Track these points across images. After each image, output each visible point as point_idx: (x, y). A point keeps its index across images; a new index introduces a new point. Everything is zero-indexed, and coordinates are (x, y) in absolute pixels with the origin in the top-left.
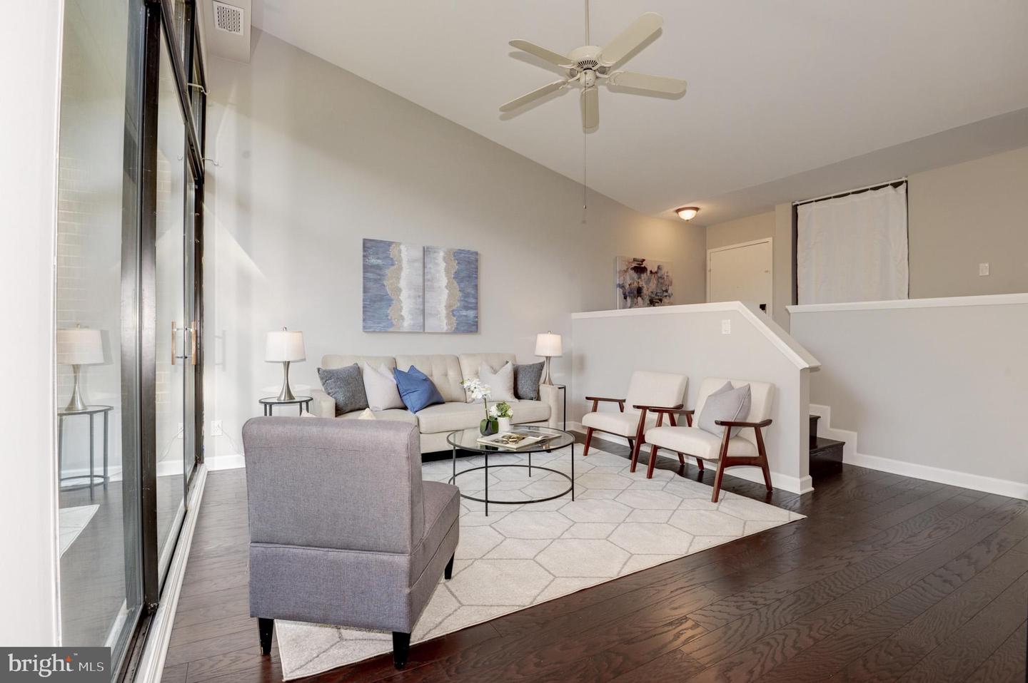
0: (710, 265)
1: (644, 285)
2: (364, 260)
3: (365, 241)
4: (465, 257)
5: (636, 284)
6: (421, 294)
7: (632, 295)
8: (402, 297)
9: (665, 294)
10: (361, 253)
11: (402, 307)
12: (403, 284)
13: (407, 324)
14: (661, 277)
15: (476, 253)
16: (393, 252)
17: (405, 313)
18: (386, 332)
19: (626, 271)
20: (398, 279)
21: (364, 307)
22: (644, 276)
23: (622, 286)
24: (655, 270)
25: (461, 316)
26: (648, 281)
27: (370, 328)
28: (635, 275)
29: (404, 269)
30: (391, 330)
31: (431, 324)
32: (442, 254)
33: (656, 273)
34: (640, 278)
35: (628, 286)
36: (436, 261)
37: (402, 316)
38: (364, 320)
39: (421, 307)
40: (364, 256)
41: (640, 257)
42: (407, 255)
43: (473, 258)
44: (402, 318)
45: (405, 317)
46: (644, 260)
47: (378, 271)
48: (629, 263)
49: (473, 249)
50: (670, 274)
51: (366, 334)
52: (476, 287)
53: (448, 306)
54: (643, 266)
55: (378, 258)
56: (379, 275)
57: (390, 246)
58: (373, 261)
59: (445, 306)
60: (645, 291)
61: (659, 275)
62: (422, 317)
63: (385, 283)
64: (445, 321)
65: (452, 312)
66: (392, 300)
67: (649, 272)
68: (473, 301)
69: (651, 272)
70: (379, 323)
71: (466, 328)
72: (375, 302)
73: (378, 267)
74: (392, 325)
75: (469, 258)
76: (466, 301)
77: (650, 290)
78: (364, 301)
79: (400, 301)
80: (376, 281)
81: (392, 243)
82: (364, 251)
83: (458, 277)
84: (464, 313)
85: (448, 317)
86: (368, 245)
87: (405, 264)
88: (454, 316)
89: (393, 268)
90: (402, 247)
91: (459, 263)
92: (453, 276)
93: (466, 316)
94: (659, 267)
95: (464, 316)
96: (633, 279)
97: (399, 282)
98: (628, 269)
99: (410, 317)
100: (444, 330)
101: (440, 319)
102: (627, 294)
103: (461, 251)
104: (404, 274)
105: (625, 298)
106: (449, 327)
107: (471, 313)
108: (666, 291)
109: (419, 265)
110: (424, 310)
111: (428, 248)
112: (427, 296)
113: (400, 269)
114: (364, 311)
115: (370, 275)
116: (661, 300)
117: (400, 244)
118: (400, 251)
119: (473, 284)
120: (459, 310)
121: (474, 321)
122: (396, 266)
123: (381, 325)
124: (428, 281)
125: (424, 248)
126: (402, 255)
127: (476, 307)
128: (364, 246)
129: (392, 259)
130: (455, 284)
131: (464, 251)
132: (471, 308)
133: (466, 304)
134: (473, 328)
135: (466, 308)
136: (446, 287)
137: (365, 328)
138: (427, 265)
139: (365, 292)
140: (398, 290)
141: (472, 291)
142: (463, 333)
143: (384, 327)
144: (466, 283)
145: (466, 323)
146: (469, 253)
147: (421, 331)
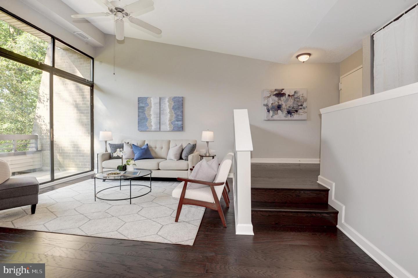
0: (341, 86)
1: (283, 103)
3: (139, 98)
4: (177, 99)
5: (277, 103)
6: (159, 116)
7: (274, 109)
8: (151, 118)
9: (300, 107)
10: (137, 103)
11: (151, 121)
12: (152, 113)
13: (153, 128)
14: (297, 98)
15: (183, 97)
16: (148, 101)
17: (152, 124)
18: (146, 131)
19: (269, 97)
20: (150, 110)
21: (138, 122)
22: (282, 98)
23: (267, 105)
24: (292, 93)
25: (175, 124)
26: (287, 100)
27: (140, 129)
28: (276, 99)
29: (152, 107)
30: (148, 130)
31: (163, 128)
32: (167, 100)
33: (293, 95)
34: (280, 99)
35: (271, 105)
36: (165, 103)
38: (138, 127)
39: (159, 121)
40: (138, 104)
41: (280, 88)
42: (154, 102)
43: (180, 100)
44: (151, 126)
45: (153, 125)
46: (283, 89)
47: (143, 109)
48: (272, 92)
49: (180, 95)
50: (305, 95)
51: (139, 132)
52: (182, 112)
53: (170, 120)
54: (282, 93)
55: (143, 104)
56: (143, 110)
57: (147, 99)
58: (141, 105)
59: (169, 120)
60: (284, 106)
61: (295, 96)
62: (159, 125)
63: (145, 113)
64: (168, 126)
65: (172, 123)
66: (148, 119)
67: (287, 96)
68: (180, 117)
69: (289, 95)
71: (177, 129)
72: (142, 120)
73: (143, 107)
74: (148, 128)
75: (179, 100)
76: (178, 118)
77: (288, 106)
78: (138, 120)
79: (151, 119)
80: (142, 112)
81: (148, 98)
82: (138, 102)
83: (174, 108)
84: (177, 123)
85: (170, 124)
86: (139, 99)
87: (153, 105)
88: (172, 124)
89: (148, 107)
90: (152, 99)
91: (174, 102)
92: (172, 108)
93: (177, 124)
94: (295, 92)
96: (275, 101)
97: (150, 112)
98: (270, 96)
99: (155, 125)
100: (168, 129)
101: (166, 126)
102: (270, 109)
103: (175, 98)
104: (152, 109)
105: (269, 111)
106: (170, 129)
107: (180, 123)
108: (302, 105)
109: (158, 104)
110: (160, 122)
111: (162, 98)
112: (161, 116)
113: (151, 107)
114: (138, 124)
115: (140, 110)
116: (297, 111)
117: (151, 97)
118: (151, 100)
119: (181, 110)
120: (174, 122)
121: (182, 126)
122: (149, 106)
123: (144, 129)
124: (162, 110)
125: (160, 98)
126: (152, 102)
127: (182, 120)
128: (138, 100)
129: (148, 104)
130: (173, 111)
131: (176, 97)
132: (180, 121)
133: (177, 119)
134: (181, 129)
135: (177, 121)
136: (169, 113)
137: (138, 130)
138: (161, 105)
139: (138, 117)
140: (150, 115)
141: (180, 114)
142: (176, 131)
143: (145, 129)
144: (178, 110)
145: (178, 127)
146: (179, 97)
147: (159, 130)
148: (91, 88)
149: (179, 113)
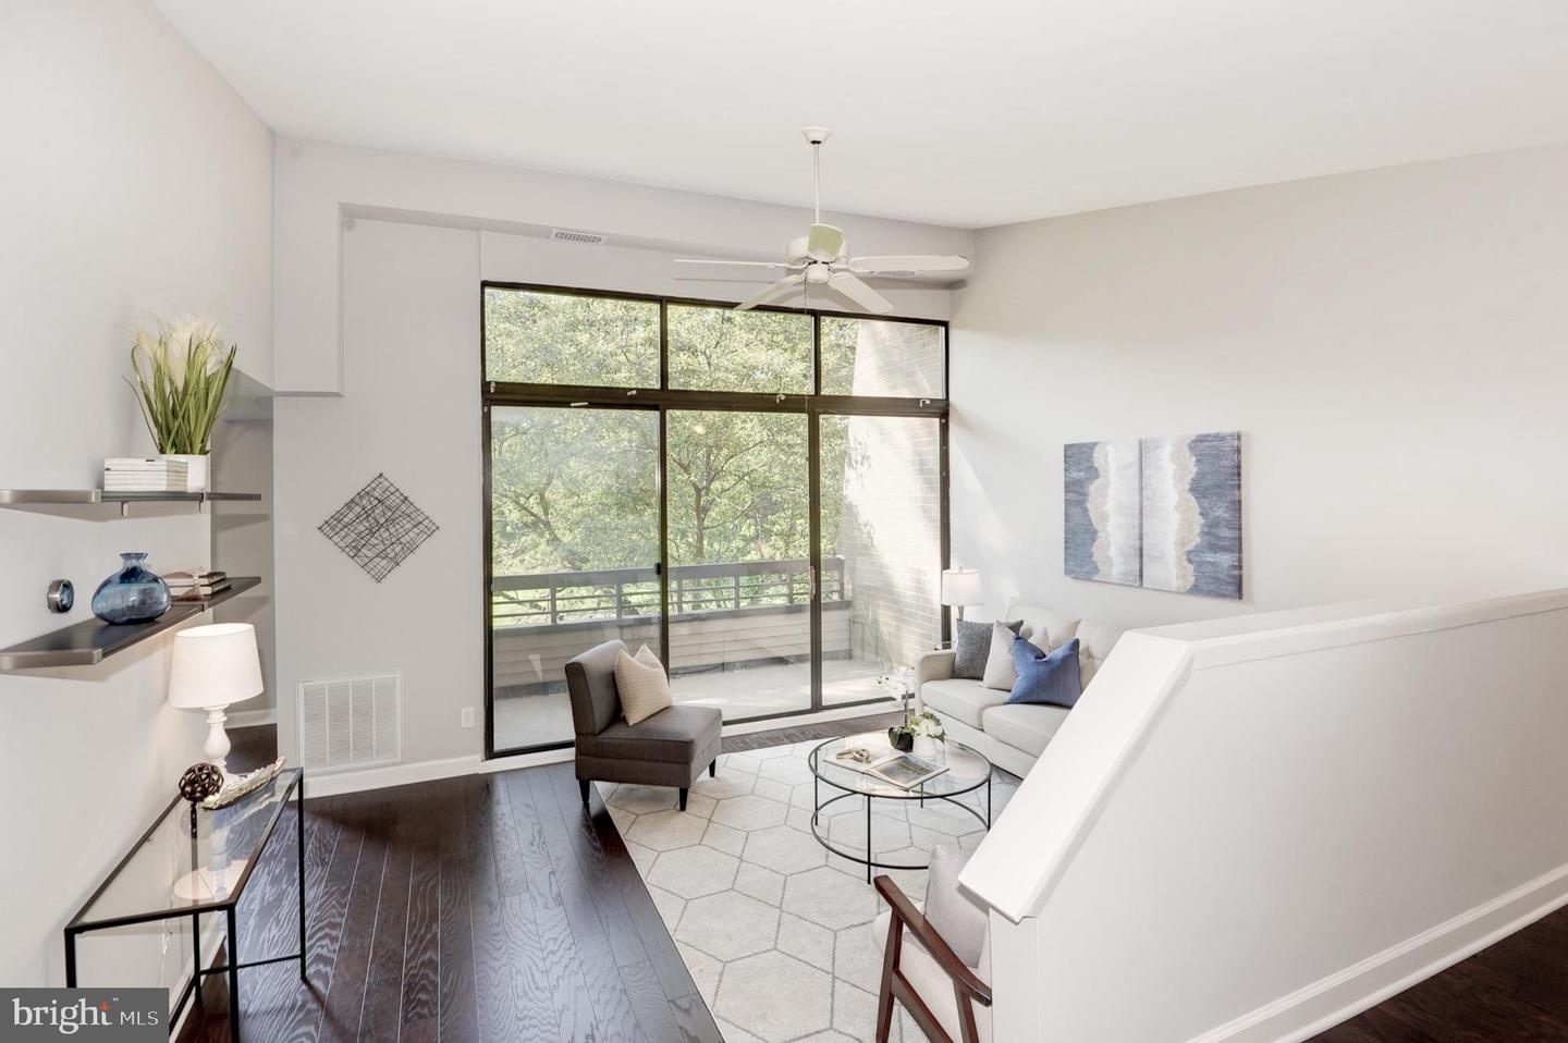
2: (1066, 476)
3: (1067, 447)
4: (1210, 447)
6: (1136, 522)
8: (1109, 528)
10: (1062, 467)
11: (1109, 543)
12: (1110, 506)
13: (1116, 569)
15: (1238, 437)
16: (1098, 456)
17: (1113, 552)
18: (1089, 580)
20: (1105, 498)
21: (1066, 542)
25: (1204, 564)
27: (1072, 572)
29: (1112, 482)
30: (1095, 578)
31: (1153, 573)
32: (1168, 449)
36: (1160, 463)
37: (1109, 557)
38: (1066, 560)
39: (1138, 544)
40: (1066, 469)
42: (1114, 462)
43: (1229, 446)
44: (1109, 561)
45: (1114, 559)
47: (1079, 489)
49: (1227, 428)
51: (1068, 580)
52: (1237, 506)
53: (1181, 544)
55: (1081, 470)
56: (1081, 494)
57: (1093, 450)
58: (1075, 475)
59: (1175, 544)
62: (1138, 560)
63: (1088, 506)
64: (1176, 571)
65: (1187, 555)
66: (1096, 532)
68: (1226, 533)
70: (1082, 566)
71: (1212, 587)
72: (1077, 534)
73: (1082, 483)
74: (1096, 570)
75: (1218, 447)
76: (1215, 535)
78: (1065, 533)
79: (1107, 534)
80: (1078, 503)
81: (1096, 444)
82: (1065, 463)
83: (1199, 489)
84: (1209, 557)
85: (1180, 562)
86: (1069, 453)
87: (1113, 474)
88: (1190, 561)
89: (1097, 482)
90: (1110, 449)
91: (1198, 461)
92: (1188, 487)
93: (1214, 564)
95: (1209, 562)
97: (1106, 503)
99: (1122, 560)
100: (1175, 584)
101: (1167, 566)
103: (1200, 439)
104: (1112, 490)
106: (1183, 582)
107: (1225, 559)
109: (1134, 471)
110: (1141, 550)
111: (1146, 442)
112: (1146, 524)
113: (1106, 483)
114: (1065, 548)
115: (1072, 496)
117: (1106, 444)
118: (1106, 456)
119: (1229, 498)
120: (1197, 551)
121: (1234, 576)
122: (1102, 479)
123: (1085, 570)
124: (1148, 498)
125: (1141, 443)
126: (1110, 460)
127: (1237, 546)
128: (1065, 456)
129: (1097, 470)
130: (1193, 502)
131: (1208, 435)
132: (1224, 549)
133: (1214, 541)
134: (1232, 589)
135: (1213, 547)
136: (1176, 508)
137: (1067, 572)
138: (1147, 473)
139: (1066, 520)
140: (1104, 517)
141: (1227, 515)
142: (1209, 594)
143: (1088, 573)
144: (1215, 499)
145: (1217, 579)
146: (1219, 437)
147: (1137, 585)
148: (943, 421)
149: (1221, 512)
